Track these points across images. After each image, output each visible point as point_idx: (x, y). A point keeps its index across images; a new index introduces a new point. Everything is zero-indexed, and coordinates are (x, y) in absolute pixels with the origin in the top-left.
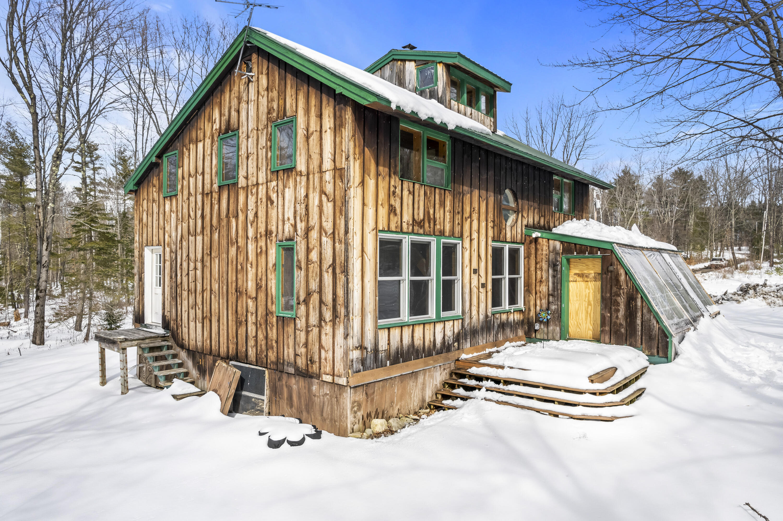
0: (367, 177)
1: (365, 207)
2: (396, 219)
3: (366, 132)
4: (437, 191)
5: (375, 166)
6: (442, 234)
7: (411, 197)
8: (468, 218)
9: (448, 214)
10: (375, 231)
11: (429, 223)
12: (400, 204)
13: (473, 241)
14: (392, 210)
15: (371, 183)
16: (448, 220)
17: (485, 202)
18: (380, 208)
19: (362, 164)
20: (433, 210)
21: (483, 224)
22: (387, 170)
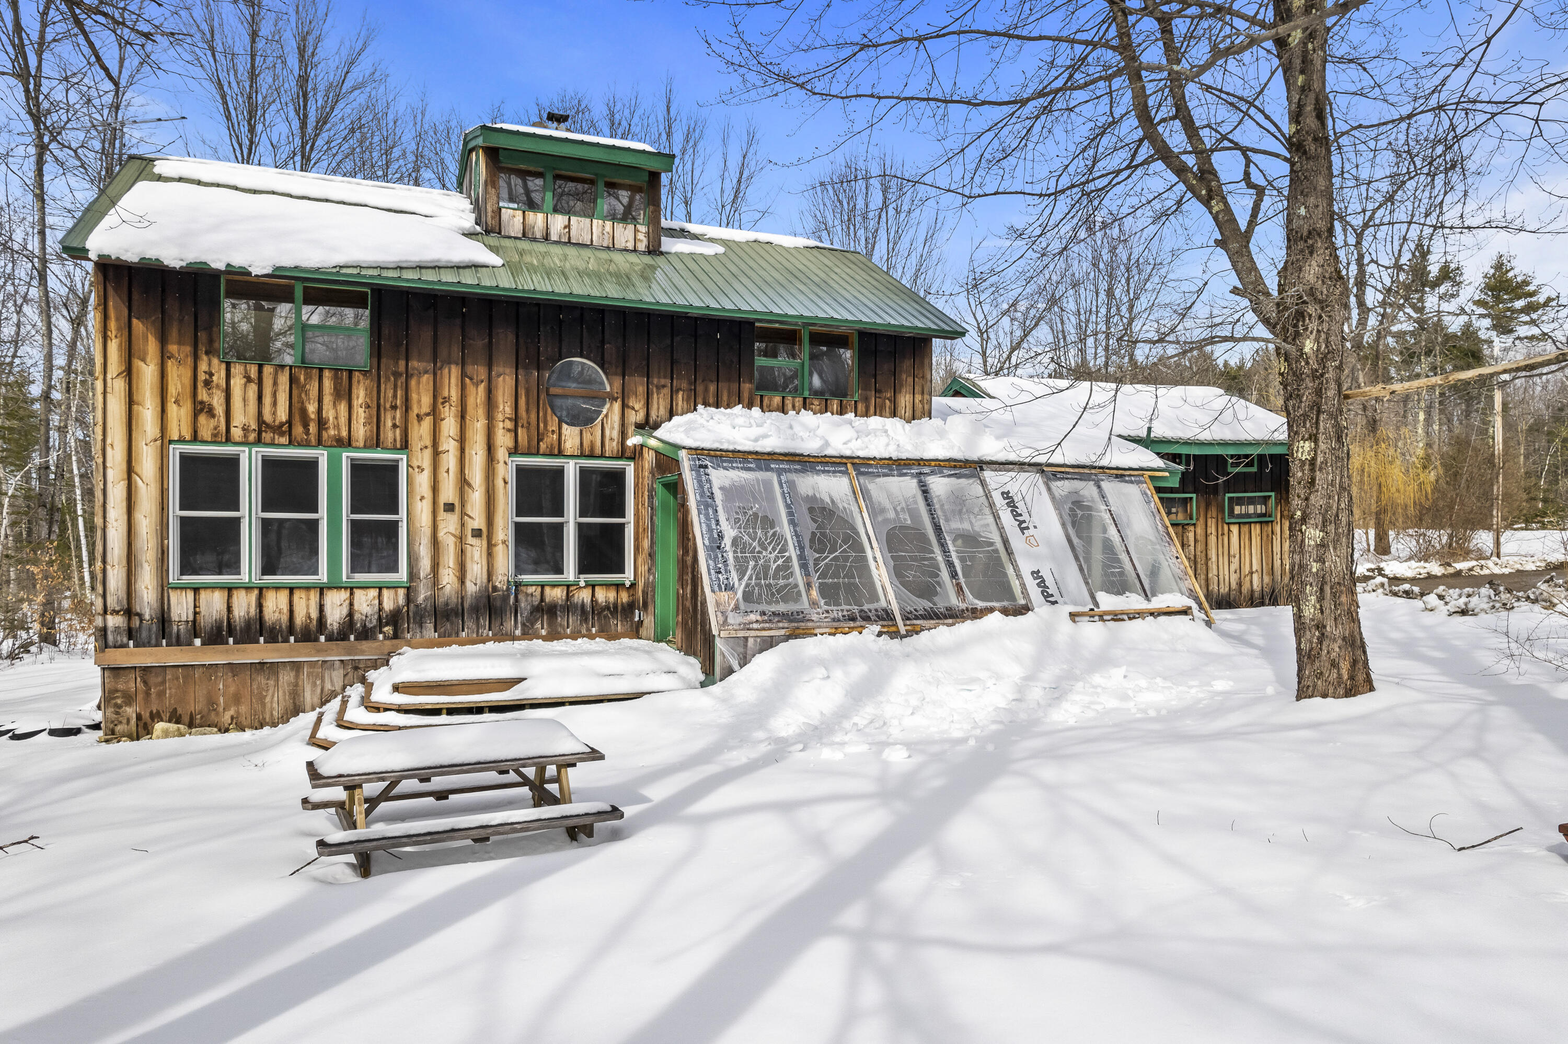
0: (137, 363)
1: (135, 407)
2: (213, 423)
3: (135, 296)
4: (327, 374)
5: (159, 345)
6: (346, 443)
7: (253, 389)
8: (428, 414)
9: (361, 411)
10: (159, 442)
11: (306, 426)
12: (223, 400)
13: (443, 457)
14: (201, 409)
15: (148, 372)
16: (362, 421)
17: (482, 388)
18: (172, 409)
19: (125, 345)
20: (316, 404)
21: (478, 427)
22: (188, 349)
